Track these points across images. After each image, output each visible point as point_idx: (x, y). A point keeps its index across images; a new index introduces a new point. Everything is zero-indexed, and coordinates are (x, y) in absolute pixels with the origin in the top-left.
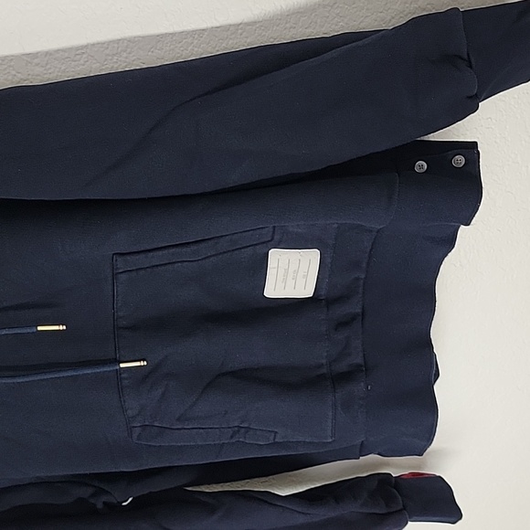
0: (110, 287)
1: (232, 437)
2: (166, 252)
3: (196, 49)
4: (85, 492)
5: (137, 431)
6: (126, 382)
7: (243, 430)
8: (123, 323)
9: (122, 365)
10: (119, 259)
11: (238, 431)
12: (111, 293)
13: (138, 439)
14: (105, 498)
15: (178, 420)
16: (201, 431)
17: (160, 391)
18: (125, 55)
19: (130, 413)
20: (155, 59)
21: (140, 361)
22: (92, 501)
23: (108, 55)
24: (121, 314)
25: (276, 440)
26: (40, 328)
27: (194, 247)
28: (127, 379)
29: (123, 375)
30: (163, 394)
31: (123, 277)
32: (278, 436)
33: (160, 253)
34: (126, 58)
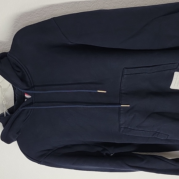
0: (121, 79)
1: (153, 135)
2: (141, 68)
3: (158, 2)
4: (100, 149)
5: (122, 129)
6: (121, 112)
7: (157, 133)
8: (123, 92)
9: (122, 106)
10: (126, 70)
11: (156, 133)
12: (120, 81)
13: (122, 132)
14: (106, 152)
15: (137, 127)
16: (144, 131)
17: (132, 116)
18: (135, 2)
19: (121, 122)
20: (144, 4)
21: (128, 105)
22: (102, 152)
23: (129, 2)
24: (122, 89)
25: (168, 138)
26: (98, 91)
27: (151, 68)
28: (122, 111)
29: (121, 109)
30: (134, 117)
31: (125, 76)
32: (169, 137)
33: (139, 69)
34: (135, 3)
